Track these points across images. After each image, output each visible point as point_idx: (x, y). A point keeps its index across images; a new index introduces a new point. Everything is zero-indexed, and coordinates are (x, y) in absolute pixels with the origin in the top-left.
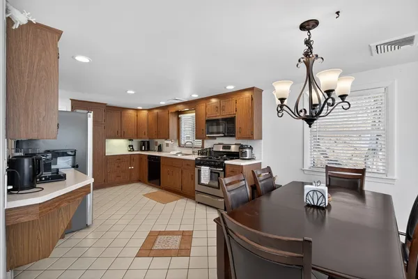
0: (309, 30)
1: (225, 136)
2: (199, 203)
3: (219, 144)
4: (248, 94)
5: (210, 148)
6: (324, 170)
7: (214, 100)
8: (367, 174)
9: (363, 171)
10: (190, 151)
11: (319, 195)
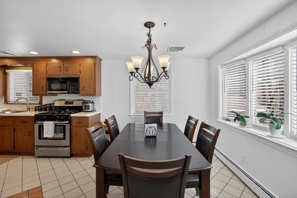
0: (149, 28)
1: (69, 93)
2: (39, 157)
3: (61, 100)
4: (89, 61)
5: (51, 104)
6: (144, 114)
7: (54, 61)
8: (163, 115)
9: (161, 113)
10: (24, 108)
11: (153, 129)
